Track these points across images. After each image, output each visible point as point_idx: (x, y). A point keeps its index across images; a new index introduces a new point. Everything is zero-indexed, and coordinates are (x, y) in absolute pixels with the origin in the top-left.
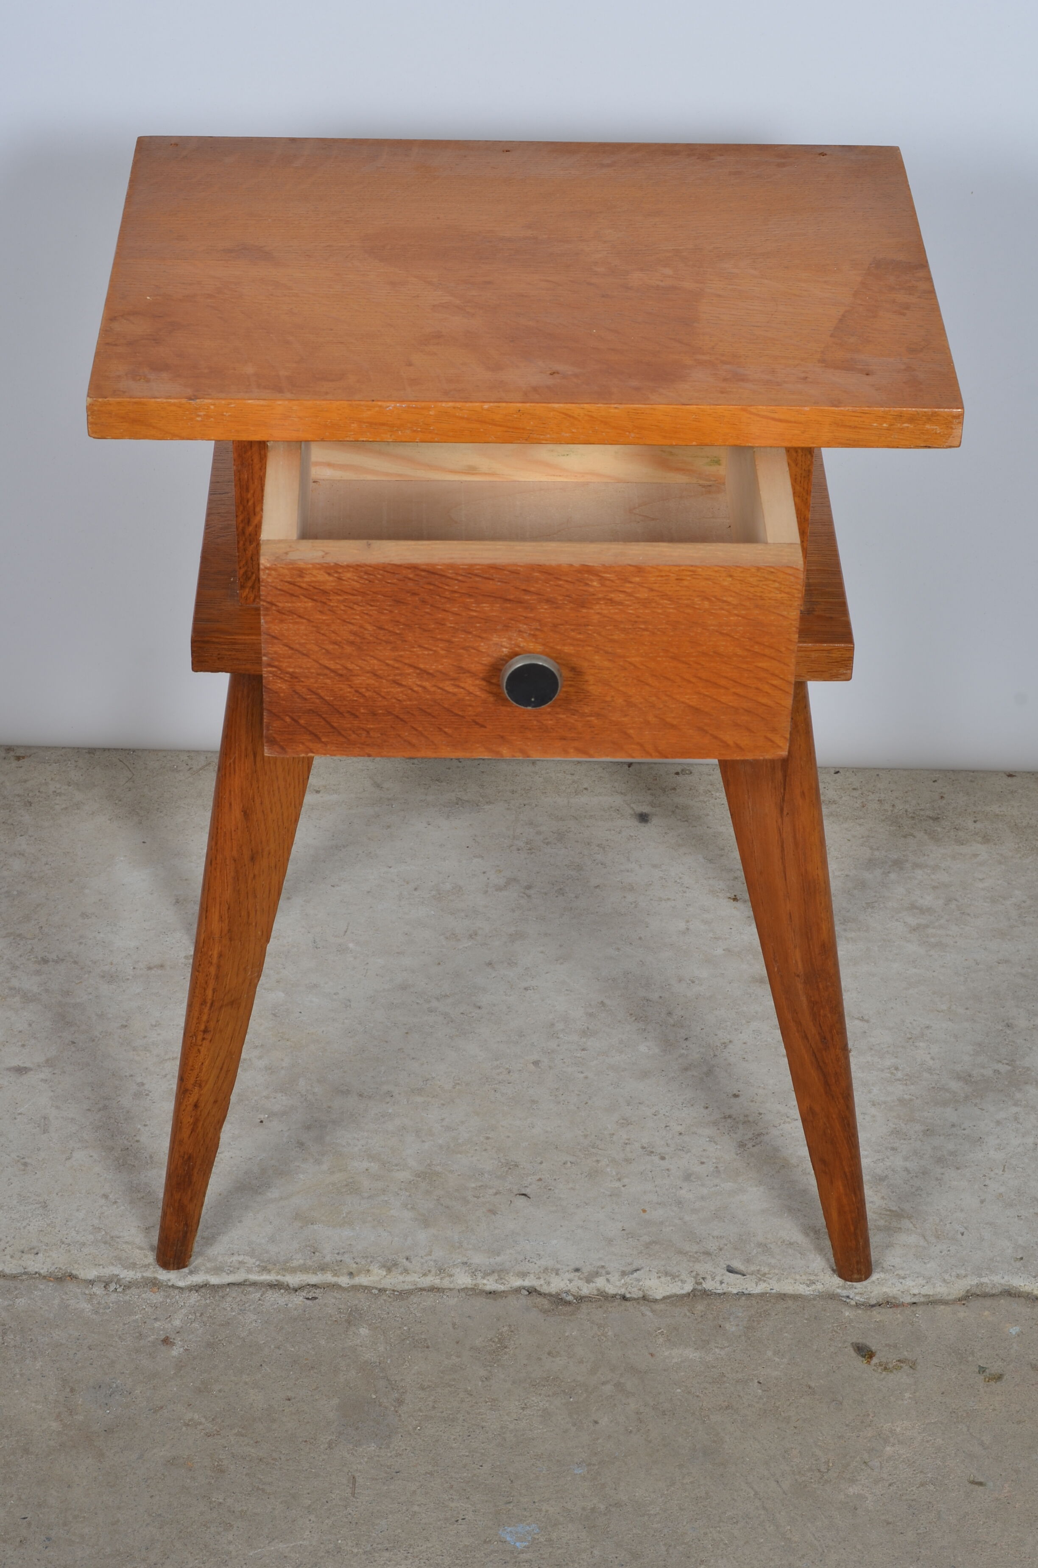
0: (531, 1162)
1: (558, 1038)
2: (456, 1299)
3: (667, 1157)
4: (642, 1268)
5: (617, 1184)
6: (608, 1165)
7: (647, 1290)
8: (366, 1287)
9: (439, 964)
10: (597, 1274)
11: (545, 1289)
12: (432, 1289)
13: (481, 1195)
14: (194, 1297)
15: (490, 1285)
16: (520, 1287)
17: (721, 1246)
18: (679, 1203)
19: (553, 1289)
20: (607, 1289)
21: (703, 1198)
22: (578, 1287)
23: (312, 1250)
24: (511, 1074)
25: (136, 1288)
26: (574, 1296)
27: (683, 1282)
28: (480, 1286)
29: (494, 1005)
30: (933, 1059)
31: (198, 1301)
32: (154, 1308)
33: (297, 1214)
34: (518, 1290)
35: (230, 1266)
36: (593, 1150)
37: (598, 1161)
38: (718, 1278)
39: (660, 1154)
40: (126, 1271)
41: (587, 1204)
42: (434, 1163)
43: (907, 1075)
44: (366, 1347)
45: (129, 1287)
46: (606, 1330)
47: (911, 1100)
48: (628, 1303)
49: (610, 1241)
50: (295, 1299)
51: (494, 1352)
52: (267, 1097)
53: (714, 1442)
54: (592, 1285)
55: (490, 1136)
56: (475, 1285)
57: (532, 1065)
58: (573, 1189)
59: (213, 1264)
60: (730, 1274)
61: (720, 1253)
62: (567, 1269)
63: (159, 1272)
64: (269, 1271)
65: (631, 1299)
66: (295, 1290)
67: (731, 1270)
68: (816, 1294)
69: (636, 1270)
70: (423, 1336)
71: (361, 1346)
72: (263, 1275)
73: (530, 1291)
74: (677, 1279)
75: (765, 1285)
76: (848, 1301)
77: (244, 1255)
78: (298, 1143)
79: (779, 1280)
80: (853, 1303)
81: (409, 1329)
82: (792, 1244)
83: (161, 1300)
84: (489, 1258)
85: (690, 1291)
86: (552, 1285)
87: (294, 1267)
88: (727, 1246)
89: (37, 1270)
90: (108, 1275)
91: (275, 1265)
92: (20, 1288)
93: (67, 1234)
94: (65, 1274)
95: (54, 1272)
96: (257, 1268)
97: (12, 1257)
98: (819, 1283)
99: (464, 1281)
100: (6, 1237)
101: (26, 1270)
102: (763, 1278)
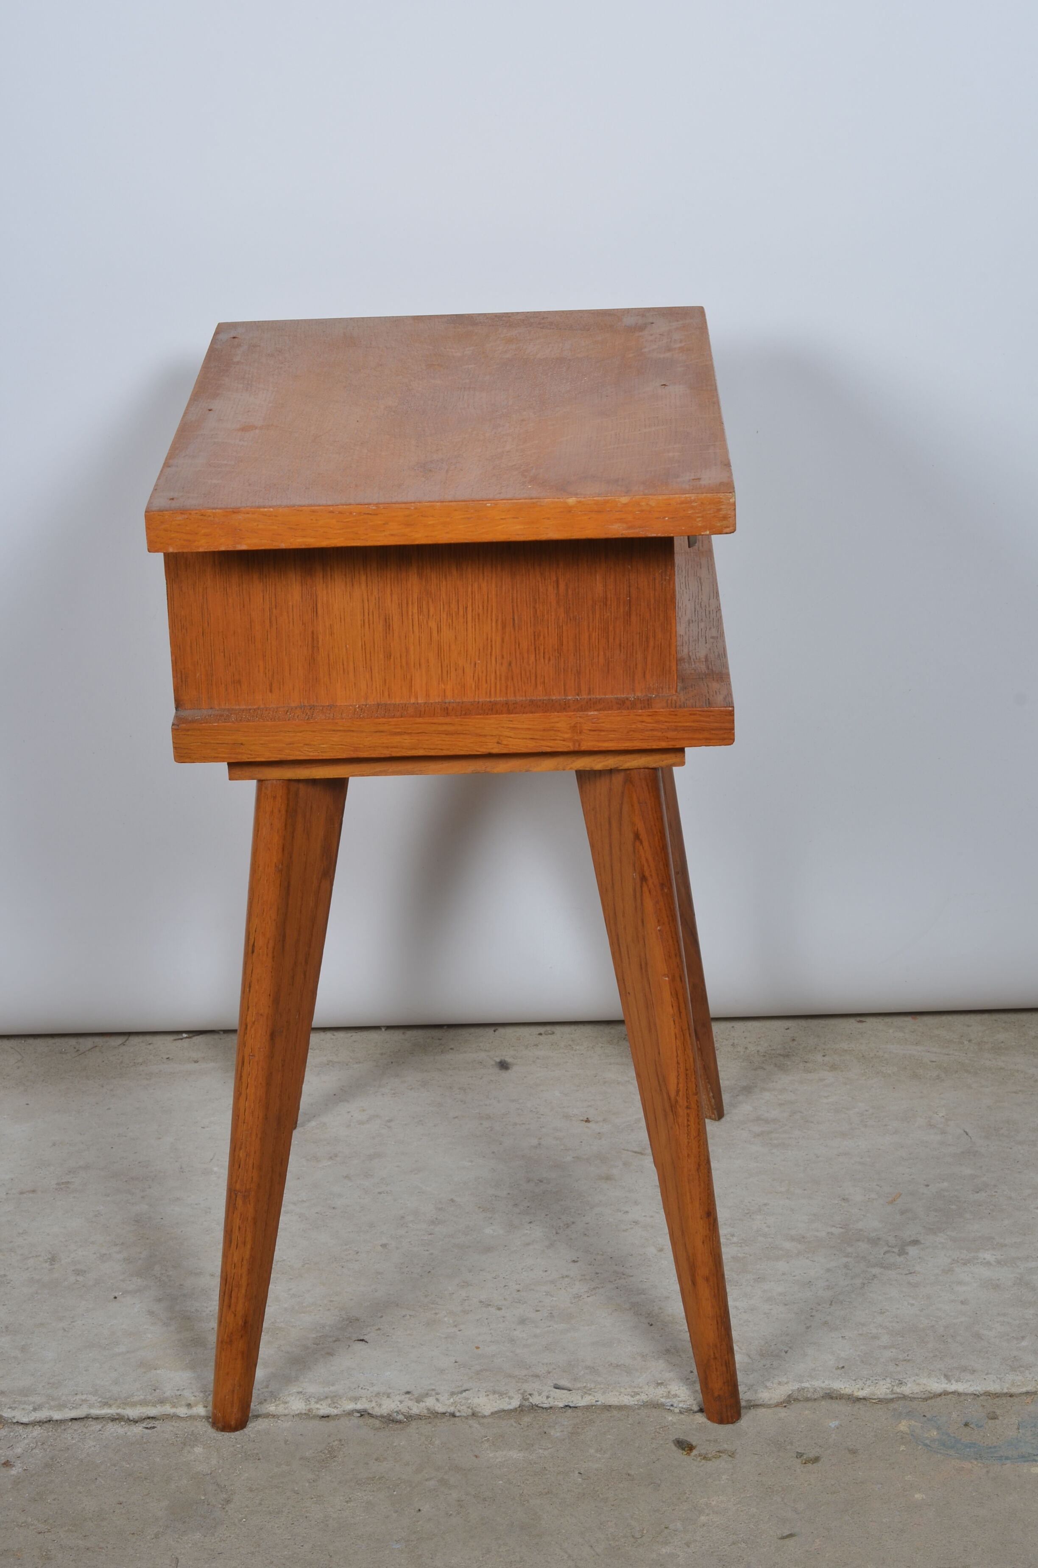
0: (371, 1317)
1: (407, 1227)
2: (290, 1423)
3: (503, 1307)
4: (472, 1389)
5: (453, 1330)
6: (445, 1316)
7: (476, 1407)
9: (299, 1179)
10: (427, 1395)
11: (377, 1411)
12: (267, 1416)
13: (321, 1342)
14: (37, 1431)
15: (324, 1409)
16: (352, 1411)
17: (550, 1370)
18: (512, 1341)
19: (385, 1411)
20: (436, 1408)
21: (535, 1336)
22: (408, 1407)
23: (154, 1388)
24: (359, 1254)
26: (405, 1415)
27: (510, 1398)
28: (314, 1411)
29: (348, 1206)
30: (769, 1227)
31: (41, 1433)
33: (141, 1363)
34: (350, 1413)
35: (73, 1404)
36: (433, 1306)
37: (436, 1314)
38: (545, 1394)
39: (497, 1306)
41: (422, 1345)
44: (200, 1461)
46: (434, 1440)
48: (457, 1419)
49: (442, 1371)
50: (134, 1429)
52: (123, 1280)
53: (533, 1519)
54: (422, 1405)
55: (334, 1299)
56: (309, 1410)
57: (380, 1247)
58: (410, 1335)
59: (56, 1403)
60: (557, 1390)
61: (549, 1375)
62: (398, 1393)
63: (4, 1410)
64: (110, 1406)
65: (460, 1416)
66: (136, 1422)
67: (557, 1387)
68: (640, 1403)
69: (465, 1391)
70: (255, 1452)
71: (195, 1461)
72: (103, 1409)
73: (362, 1413)
74: (504, 1396)
75: (590, 1397)
76: (672, 1408)
77: (87, 1394)
78: (149, 1311)
79: (604, 1393)
80: (677, 1410)
81: (242, 1447)
82: (620, 1366)
83: (5, 1434)
84: (324, 1388)
85: (517, 1406)
86: (384, 1407)
87: (133, 1402)
88: (555, 1369)
91: (117, 1400)
96: (98, 1404)
98: (643, 1394)
99: (299, 1406)
102: (588, 1392)
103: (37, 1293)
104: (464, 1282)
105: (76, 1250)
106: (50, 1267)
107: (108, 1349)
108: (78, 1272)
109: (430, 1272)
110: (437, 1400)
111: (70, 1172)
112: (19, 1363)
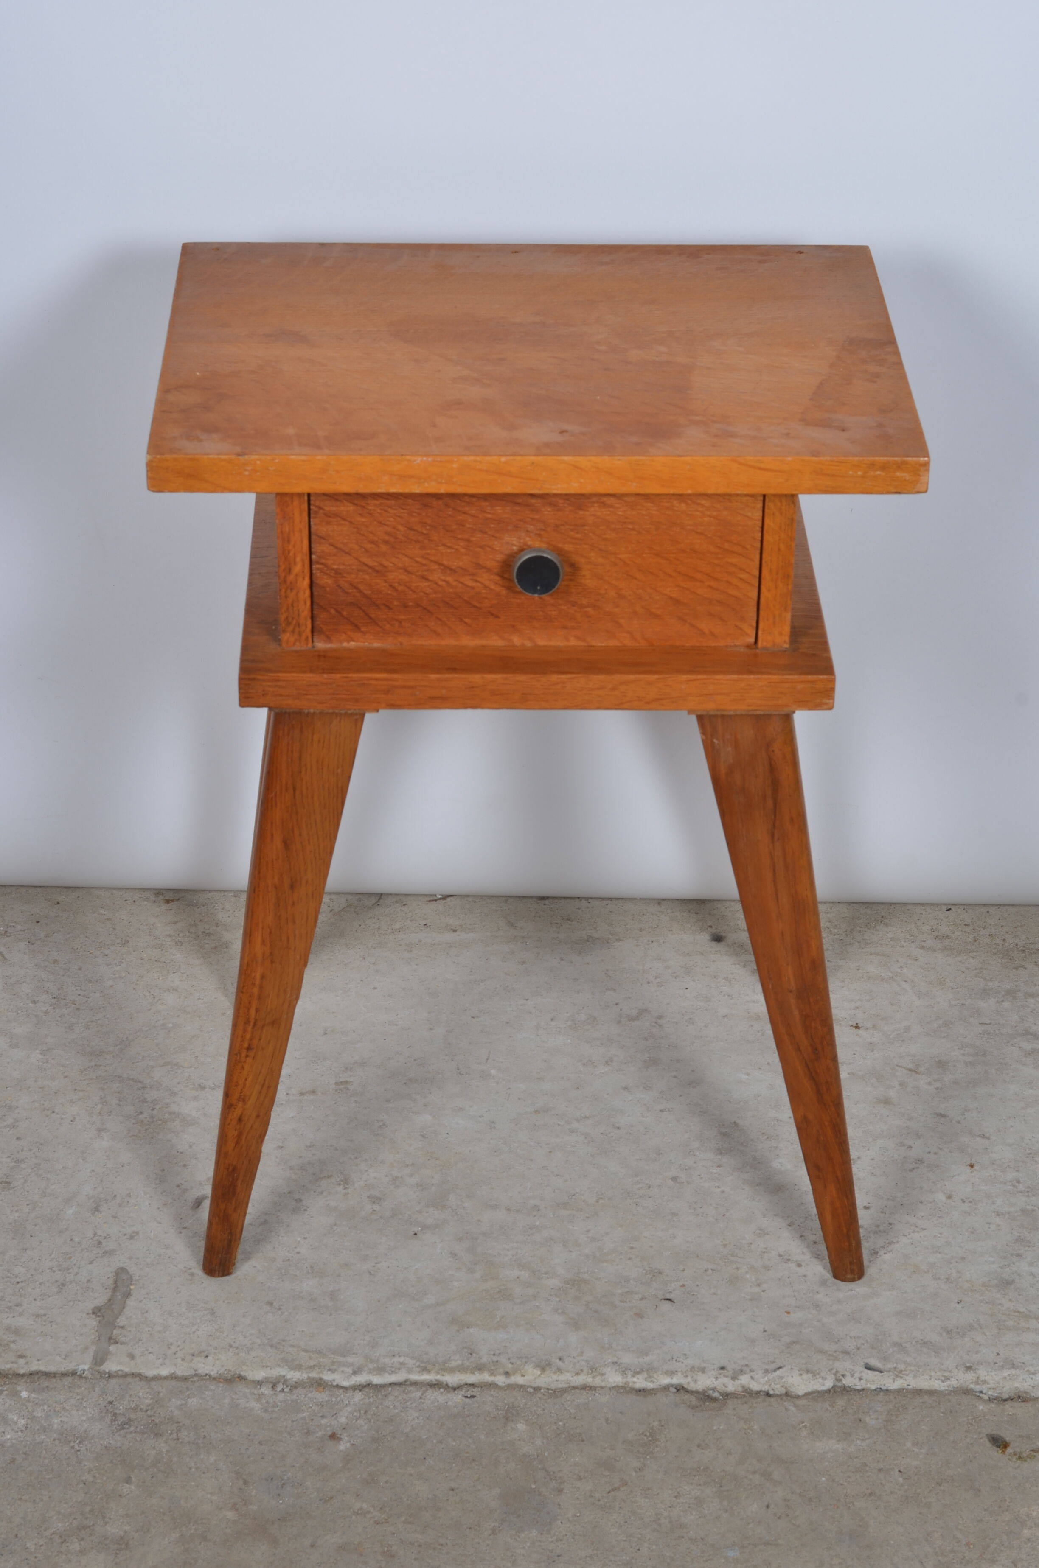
0: (674, 1270)
1: (694, 1155)
2: (607, 1396)
3: (803, 1264)
4: (784, 1366)
5: (757, 1290)
6: (747, 1272)
7: (789, 1387)
8: (521, 1386)
9: (578, 1088)
10: (742, 1372)
11: (692, 1387)
12: (585, 1387)
13: (628, 1300)
14: (358, 1396)
15: (640, 1383)
16: (668, 1385)
17: (859, 1346)
18: (817, 1306)
19: (700, 1387)
20: (751, 1386)
21: (839, 1301)
22: (724, 1385)
23: (469, 1352)
24: (651, 1189)
25: (302, 1388)
26: (720, 1393)
27: (824, 1379)
28: (631, 1384)
29: (632, 1126)
31: (362, 1399)
32: (320, 1406)
33: (453, 1319)
34: (666, 1388)
35: (391, 1367)
36: (732, 1259)
37: (737, 1268)
38: (857, 1375)
39: (796, 1261)
40: (292, 1372)
41: (728, 1308)
42: (582, 1271)
43: (1029, 1187)
44: (524, 1441)
45: (296, 1387)
46: (752, 1423)
47: (1033, 1210)
48: (772, 1400)
49: (753, 1341)
50: (455, 1398)
51: (646, 1445)
52: (420, 1212)
53: (860, 1526)
54: (737, 1382)
55: (633, 1246)
56: (626, 1383)
57: (670, 1181)
58: (715, 1294)
59: (375, 1365)
60: (869, 1371)
61: (858, 1351)
62: (713, 1367)
63: (324, 1373)
64: (429, 1372)
65: (774, 1395)
66: (454, 1389)
67: (868, 1367)
68: (950, 1389)
69: (779, 1367)
70: (578, 1431)
71: (519, 1440)
72: (423, 1374)
73: (678, 1389)
74: (818, 1377)
75: (902, 1381)
76: (981, 1395)
77: (404, 1356)
78: (451, 1253)
79: (915, 1376)
80: (986, 1397)
81: (564, 1424)
83: (327, 1399)
84: (638, 1359)
85: (831, 1387)
86: (699, 1383)
87: (452, 1368)
89: (207, 1372)
90: (274, 1376)
91: (434, 1365)
92: (192, 1389)
93: (235, 1338)
94: (234, 1375)
95: (224, 1374)
96: (417, 1369)
97: (183, 1360)
98: (953, 1379)
99: (614, 1378)
100: (177, 1341)
101: (197, 1372)
102: (899, 1375)
103: (335, 1225)
104: (760, 1230)
105: (367, 1171)
106: (344, 1191)
107: (417, 1300)
108: (373, 1199)
109: (724, 1215)
111: (347, 1068)
112: (331, 1315)
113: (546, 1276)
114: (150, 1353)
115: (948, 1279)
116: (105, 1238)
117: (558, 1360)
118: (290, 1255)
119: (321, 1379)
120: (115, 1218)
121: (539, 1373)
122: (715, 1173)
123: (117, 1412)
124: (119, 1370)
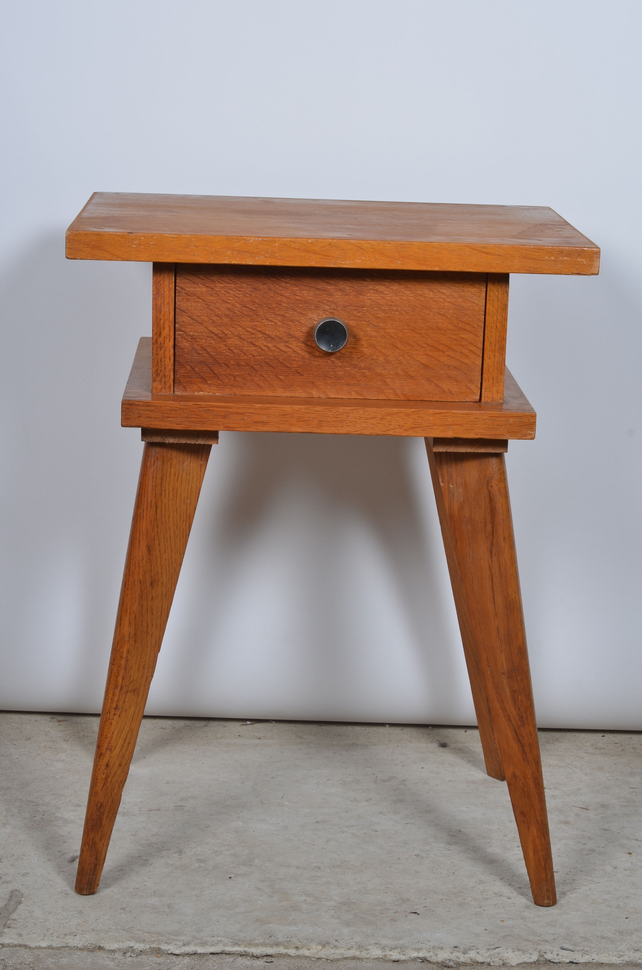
0: (418, 899)
1: (431, 845)
2: (371, 963)
3: (512, 898)
4: (502, 947)
5: (479, 910)
6: (471, 901)
7: (506, 959)
8: (307, 957)
10: (470, 950)
11: (434, 959)
12: (354, 958)
13: (385, 913)
14: (187, 960)
15: (395, 955)
17: (555, 938)
18: (523, 918)
19: (439, 959)
20: (477, 959)
21: (539, 916)
22: (457, 957)
23: (269, 936)
24: (400, 860)
25: (145, 955)
27: (530, 954)
28: (388, 957)
29: (386, 830)
31: (190, 961)
32: (158, 965)
33: (257, 919)
34: (415, 959)
35: (211, 944)
36: (461, 894)
37: (465, 899)
38: (555, 953)
39: (507, 896)
40: (138, 944)
41: (459, 918)
42: (351, 898)
45: (140, 955)
48: (492, 967)
49: (477, 935)
50: (258, 962)
52: (233, 867)
54: (467, 956)
55: (389, 887)
56: (384, 956)
57: (414, 856)
58: (448, 911)
59: (200, 941)
60: (563, 951)
61: (555, 941)
62: (449, 947)
63: (162, 944)
64: (239, 945)
65: (494, 965)
66: (258, 958)
67: (563, 949)
68: (624, 963)
69: (497, 948)
72: (235, 947)
73: (423, 960)
74: (526, 953)
75: (588, 957)
77: (221, 937)
78: (256, 887)
79: (597, 954)
82: (605, 938)
83: (163, 961)
84: (394, 941)
85: (536, 960)
86: (439, 956)
87: (256, 944)
88: (559, 937)
89: (75, 945)
90: (125, 947)
91: (243, 942)
92: (63, 954)
93: (97, 926)
94: (95, 947)
95: (87, 946)
96: (230, 944)
97: (58, 937)
98: (626, 956)
99: (377, 952)
100: (54, 927)
101: (67, 945)
102: (586, 953)
103: (172, 872)
104: (480, 881)
105: (196, 847)
106: (179, 856)
107: (231, 909)
108: (200, 861)
109: (454, 873)
110: (478, 953)
111: (182, 800)
112: (168, 915)
113: (325, 900)
114: (34, 933)
115: (618, 907)
116: (5, 875)
117: (334, 941)
118: (139, 886)
119: (159, 949)
120: (13, 865)
121: (320, 948)
122: (446, 853)
123: (7, 964)
124: (10, 943)
